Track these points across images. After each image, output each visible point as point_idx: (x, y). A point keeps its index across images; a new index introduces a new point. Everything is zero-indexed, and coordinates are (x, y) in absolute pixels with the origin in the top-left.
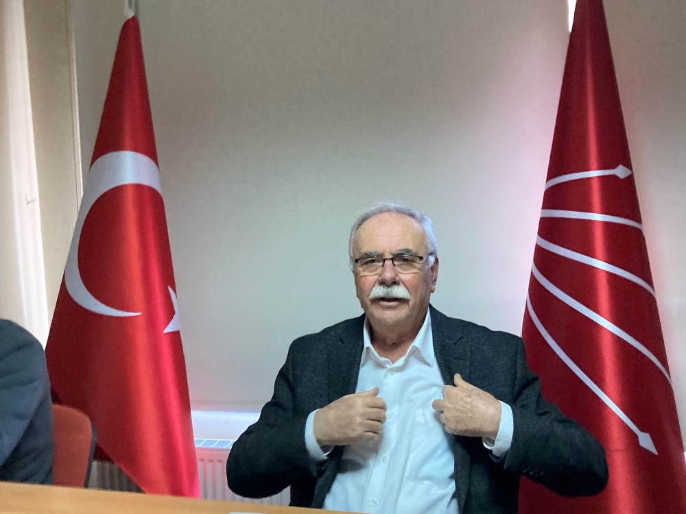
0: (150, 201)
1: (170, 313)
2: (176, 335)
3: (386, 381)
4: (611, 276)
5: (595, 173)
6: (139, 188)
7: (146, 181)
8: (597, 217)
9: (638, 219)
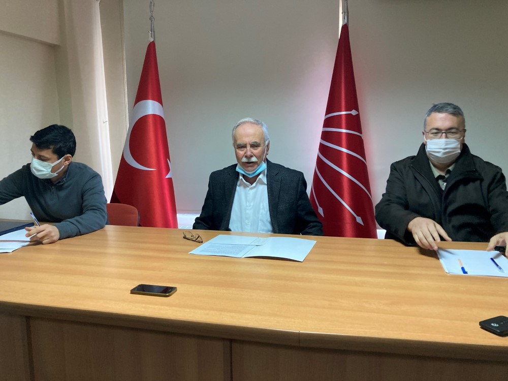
0: (159, 121)
1: (168, 170)
2: (170, 180)
3: (249, 192)
4: (348, 154)
5: (344, 113)
6: (154, 116)
7: (158, 113)
8: (344, 131)
9: (360, 132)
